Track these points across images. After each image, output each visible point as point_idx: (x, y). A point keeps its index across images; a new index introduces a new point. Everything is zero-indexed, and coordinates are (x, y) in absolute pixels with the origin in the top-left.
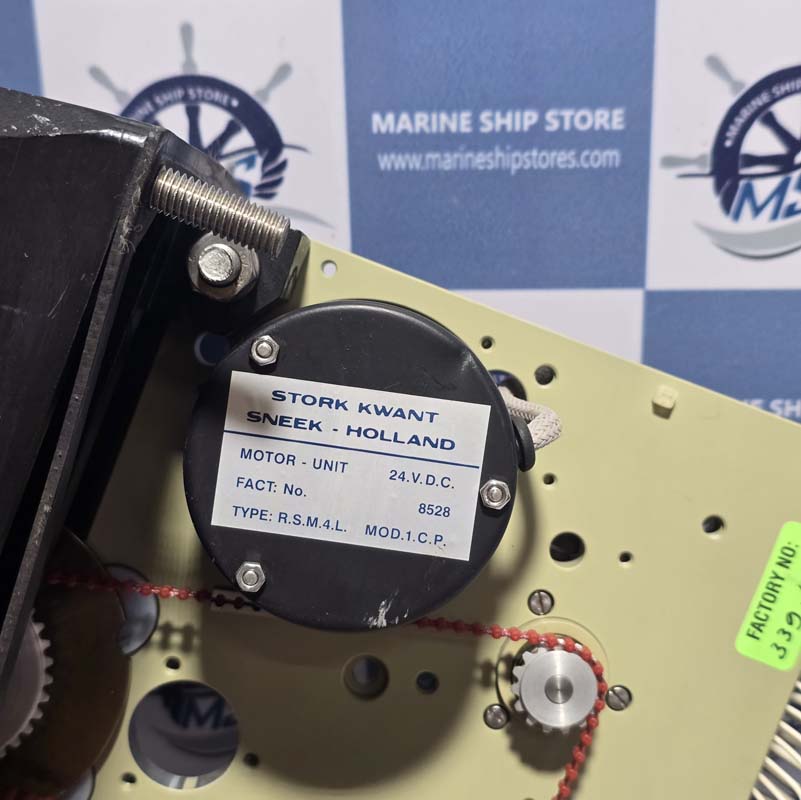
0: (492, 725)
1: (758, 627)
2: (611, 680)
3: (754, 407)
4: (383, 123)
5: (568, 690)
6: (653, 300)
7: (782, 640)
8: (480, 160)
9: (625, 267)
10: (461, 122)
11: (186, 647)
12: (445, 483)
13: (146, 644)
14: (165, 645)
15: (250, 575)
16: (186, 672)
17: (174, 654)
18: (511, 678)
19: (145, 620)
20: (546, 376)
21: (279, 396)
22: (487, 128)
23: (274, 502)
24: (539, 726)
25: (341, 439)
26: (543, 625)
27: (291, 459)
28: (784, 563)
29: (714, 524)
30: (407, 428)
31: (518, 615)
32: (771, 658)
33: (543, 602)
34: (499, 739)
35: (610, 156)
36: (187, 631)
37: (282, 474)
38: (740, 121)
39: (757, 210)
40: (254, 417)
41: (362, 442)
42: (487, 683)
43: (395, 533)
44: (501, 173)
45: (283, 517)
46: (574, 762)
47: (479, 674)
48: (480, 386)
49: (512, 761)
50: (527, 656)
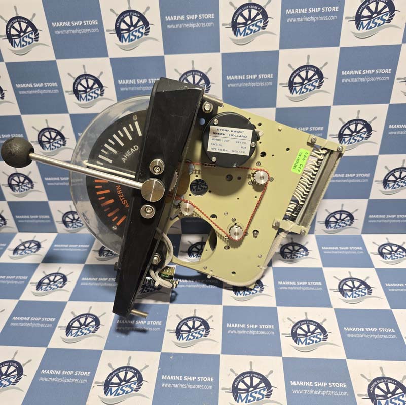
0: (250, 185)
1: (295, 167)
2: (271, 176)
3: (295, 129)
4: (228, 78)
5: (263, 178)
6: (278, 110)
7: (299, 169)
8: (246, 84)
9: (272, 104)
10: (243, 77)
11: (199, 173)
12: (245, 143)
13: (192, 173)
14: (195, 173)
15: (214, 159)
16: (199, 177)
17: (197, 174)
18: (253, 176)
19: (192, 169)
20: (260, 124)
21: (218, 129)
22: (248, 78)
23: (218, 147)
24: (258, 184)
25: (228, 136)
26: (259, 168)
27: (220, 140)
28: (300, 156)
29: (288, 149)
30: (239, 134)
31: (255, 166)
32: (297, 172)
33: (259, 164)
34: (251, 187)
35: (270, 83)
36: (199, 171)
37: (218, 142)
38: (294, 76)
39: (297, 93)
40: (214, 133)
41: (232, 137)
42: (249, 178)
43: (237, 152)
44: (250, 87)
45: (219, 150)
46: (264, 189)
47: (248, 176)
48: (253, 127)
49: (253, 190)
50: (256, 172)
